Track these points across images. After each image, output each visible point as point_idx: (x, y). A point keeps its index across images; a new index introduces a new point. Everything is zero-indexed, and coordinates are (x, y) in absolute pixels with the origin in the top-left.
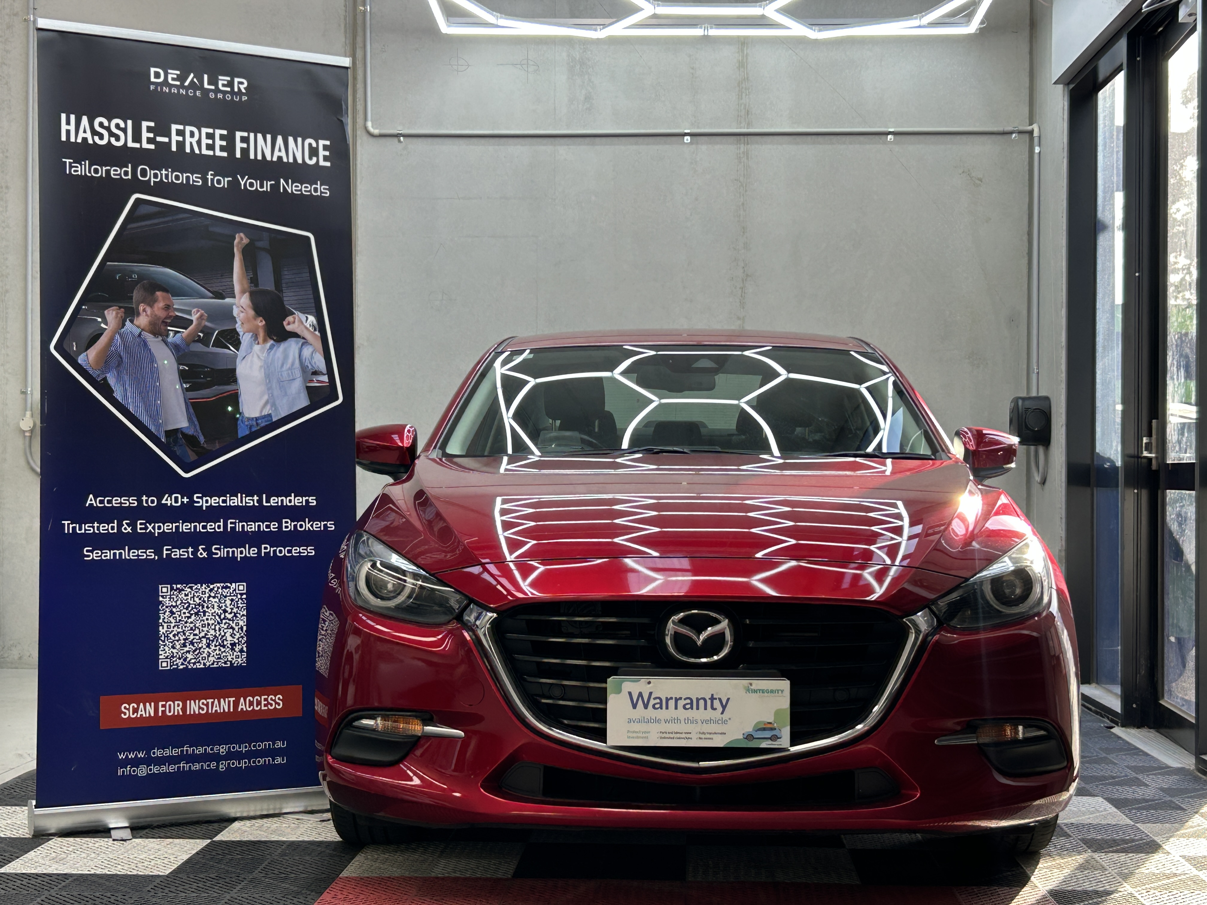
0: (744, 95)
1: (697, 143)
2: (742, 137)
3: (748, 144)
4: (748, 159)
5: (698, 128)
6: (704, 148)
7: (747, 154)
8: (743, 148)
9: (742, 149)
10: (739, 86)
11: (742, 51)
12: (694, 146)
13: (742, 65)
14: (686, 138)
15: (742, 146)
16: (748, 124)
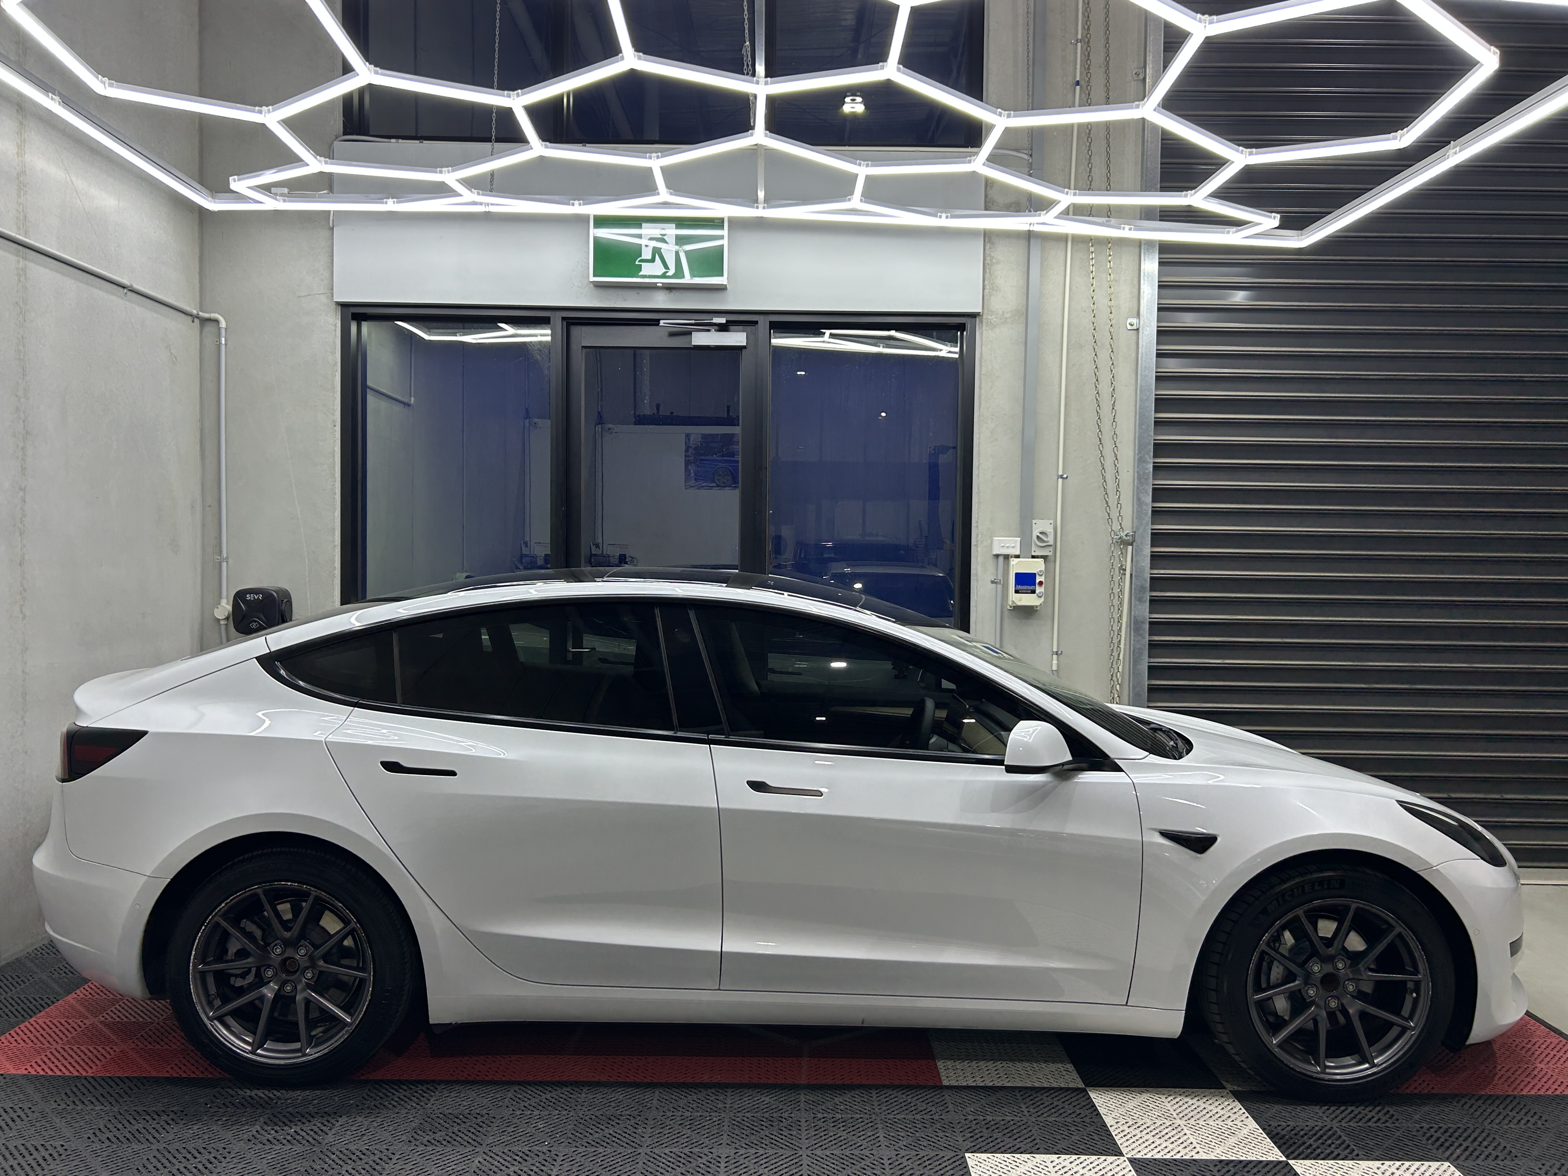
0: (22, 192)
2: (21, 248)
3: (26, 259)
7: (25, 272)
8: (22, 263)
9: (21, 265)
10: (18, 179)
11: (21, 133)
15: (21, 260)
16: (26, 233)
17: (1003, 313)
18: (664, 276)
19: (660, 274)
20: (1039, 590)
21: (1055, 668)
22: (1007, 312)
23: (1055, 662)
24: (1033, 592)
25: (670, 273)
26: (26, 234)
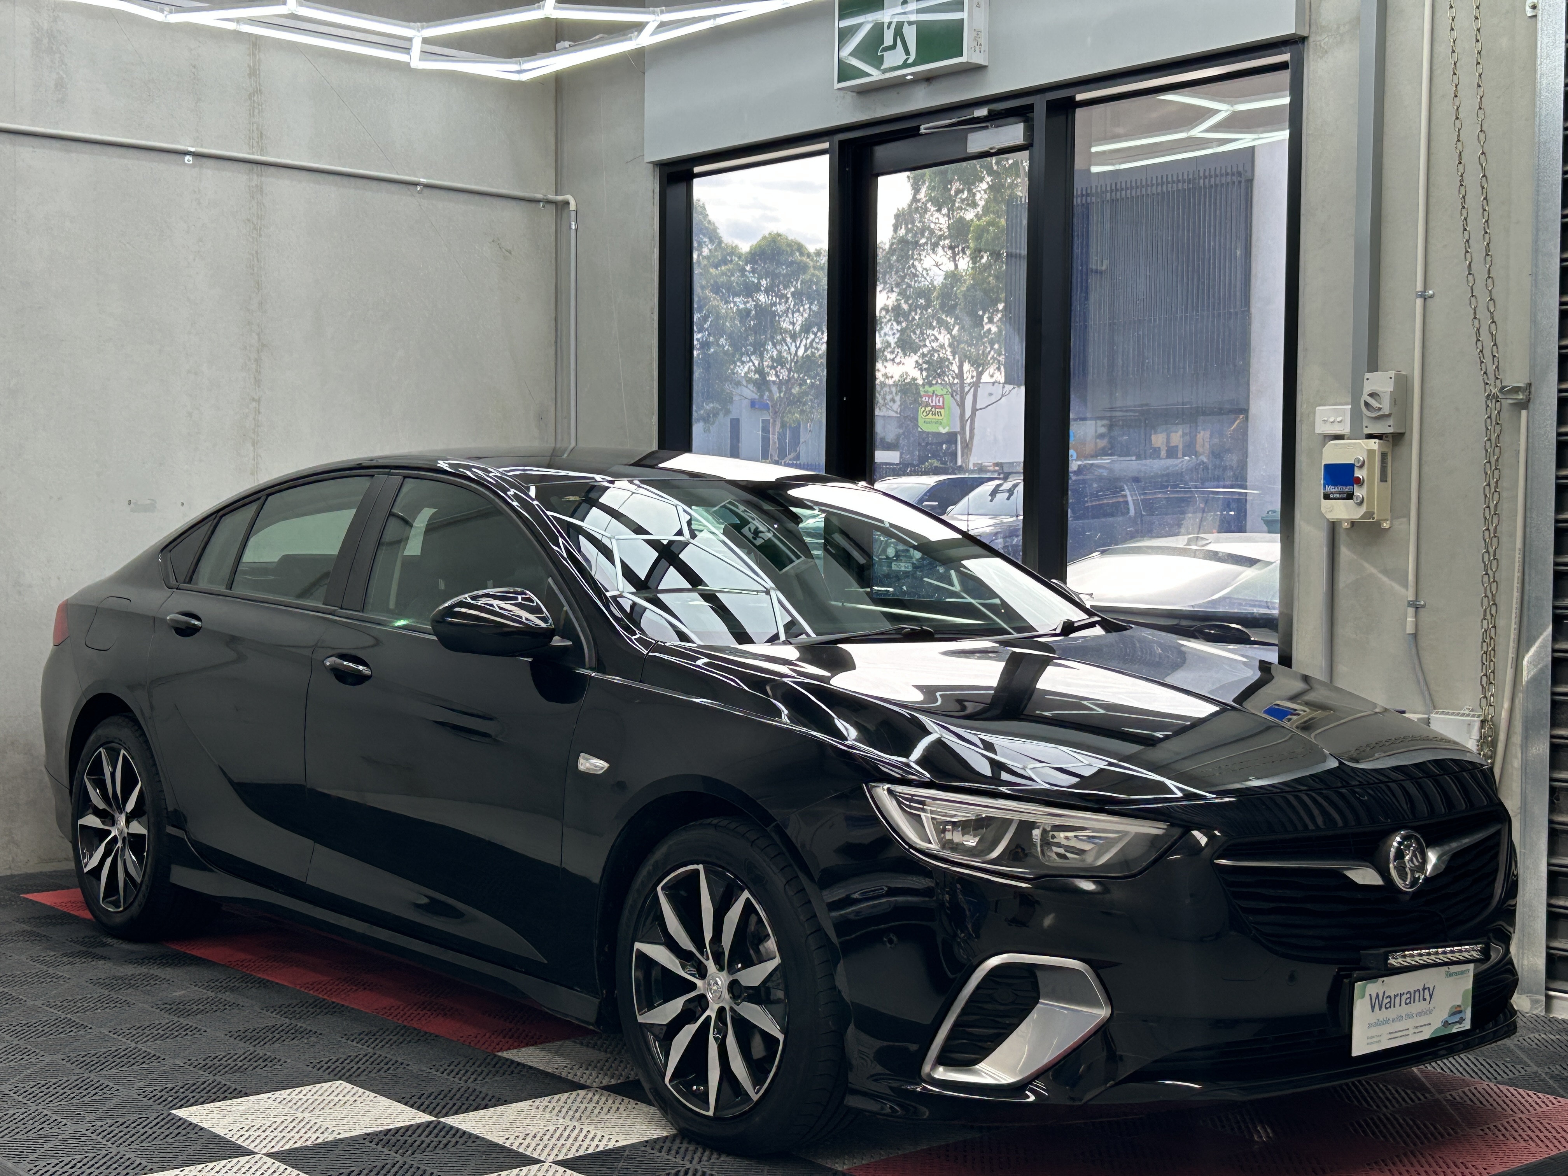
0: (256, 111)
1: (201, 166)
2: (254, 166)
3: (261, 175)
4: (262, 195)
5: (202, 146)
6: (210, 173)
7: (260, 189)
8: (256, 179)
9: (254, 183)
10: (250, 99)
11: (254, 54)
12: (197, 169)
13: (253, 72)
14: (187, 158)
15: (255, 177)
16: (262, 150)
17: (1338, 28)
18: (905, 65)
19: (900, 63)
20: (1359, 492)
21: (1410, 629)
22: (1344, 25)
23: (1410, 619)
24: (1350, 496)
25: (910, 61)
26: (262, 152)
